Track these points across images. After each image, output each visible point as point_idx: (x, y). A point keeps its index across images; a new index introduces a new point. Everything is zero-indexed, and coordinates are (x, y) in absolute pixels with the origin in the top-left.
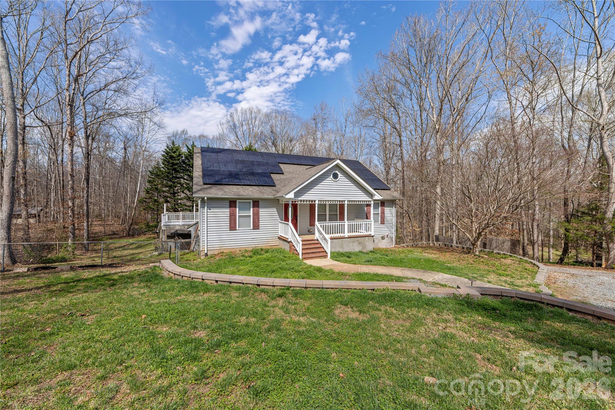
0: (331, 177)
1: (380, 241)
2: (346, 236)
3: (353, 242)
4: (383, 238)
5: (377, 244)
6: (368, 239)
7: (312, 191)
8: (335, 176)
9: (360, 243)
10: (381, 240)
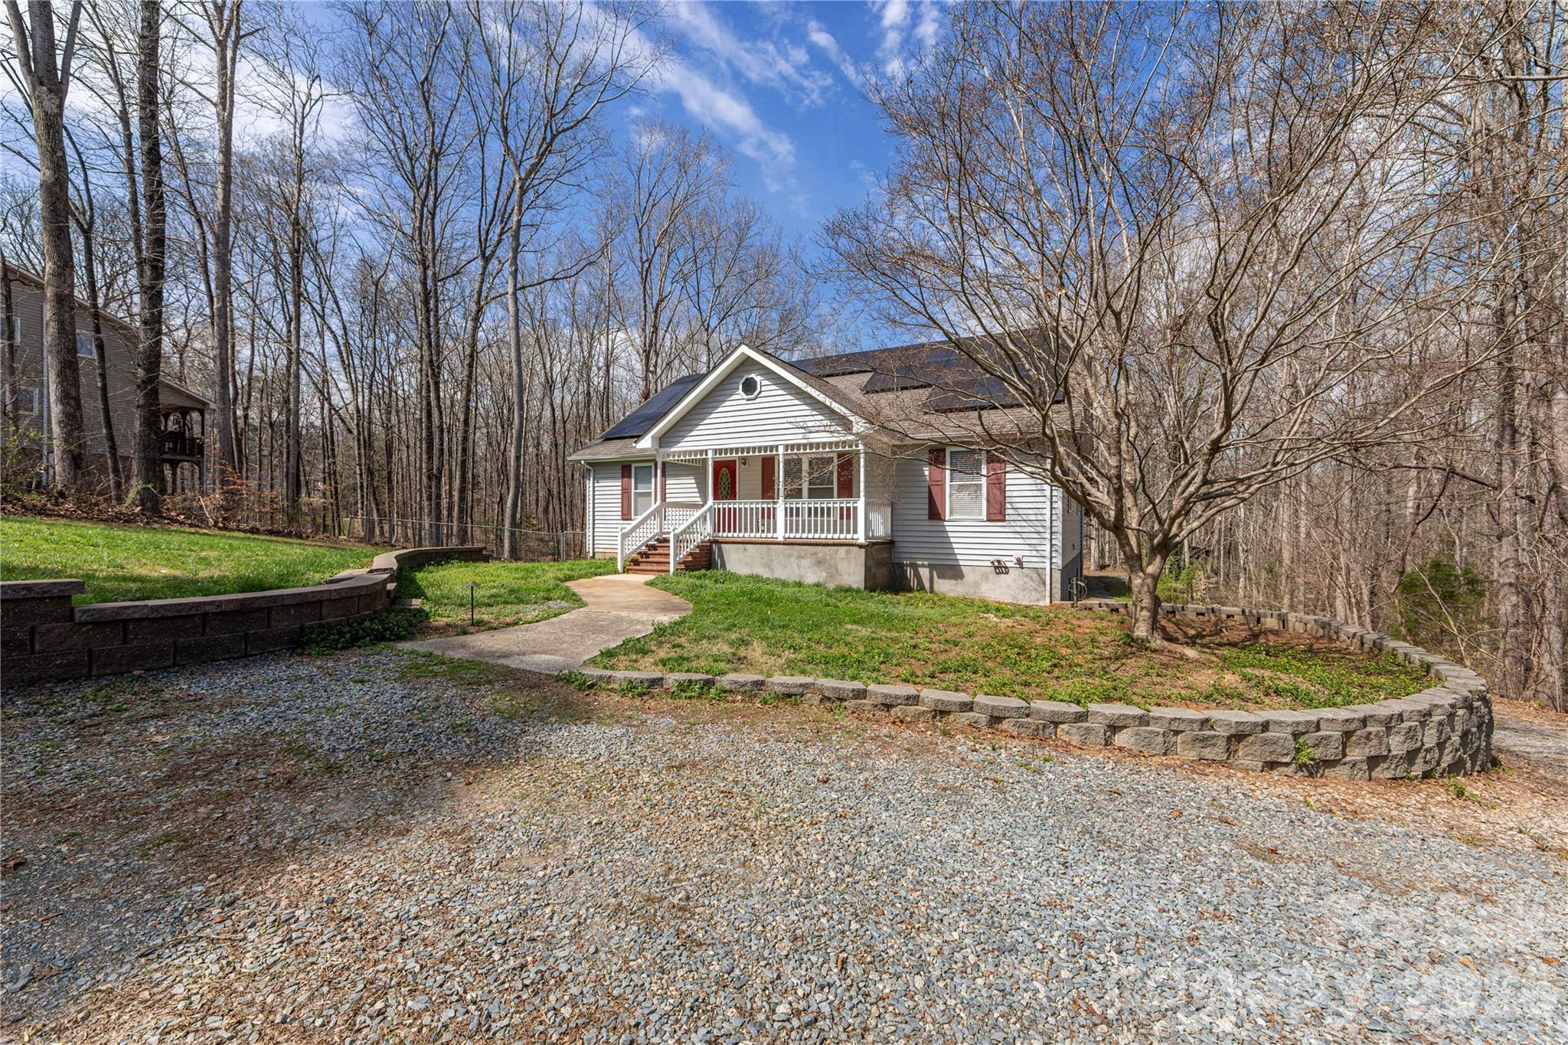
0: (740, 391)
1: (985, 577)
2: (781, 539)
3: (800, 557)
4: (1000, 568)
5: (976, 584)
6: (848, 553)
7: (701, 429)
8: (750, 387)
9: (819, 563)
10: (993, 576)
